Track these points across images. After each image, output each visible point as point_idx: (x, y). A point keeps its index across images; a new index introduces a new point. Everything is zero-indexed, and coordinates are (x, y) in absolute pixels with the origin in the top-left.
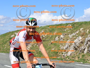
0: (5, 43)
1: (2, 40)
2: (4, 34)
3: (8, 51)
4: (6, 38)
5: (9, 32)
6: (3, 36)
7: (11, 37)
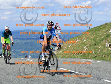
0: (99, 43)
1: (93, 37)
2: (96, 27)
3: (103, 56)
4: (100, 33)
5: (105, 24)
6: (95, 31)
7: (110, 32)
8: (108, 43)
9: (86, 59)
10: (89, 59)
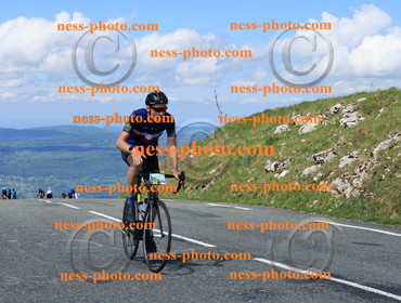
0: (248, 161)
3: (259, 195)
5: (265, 112)
6: (238, 131)
7: (275, 132)
8: (272, 161)
9: (216, 202)
10: (222, 201)
